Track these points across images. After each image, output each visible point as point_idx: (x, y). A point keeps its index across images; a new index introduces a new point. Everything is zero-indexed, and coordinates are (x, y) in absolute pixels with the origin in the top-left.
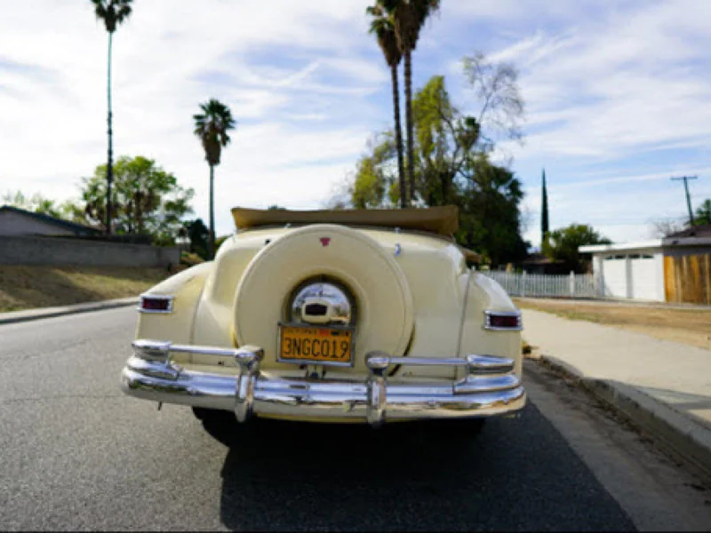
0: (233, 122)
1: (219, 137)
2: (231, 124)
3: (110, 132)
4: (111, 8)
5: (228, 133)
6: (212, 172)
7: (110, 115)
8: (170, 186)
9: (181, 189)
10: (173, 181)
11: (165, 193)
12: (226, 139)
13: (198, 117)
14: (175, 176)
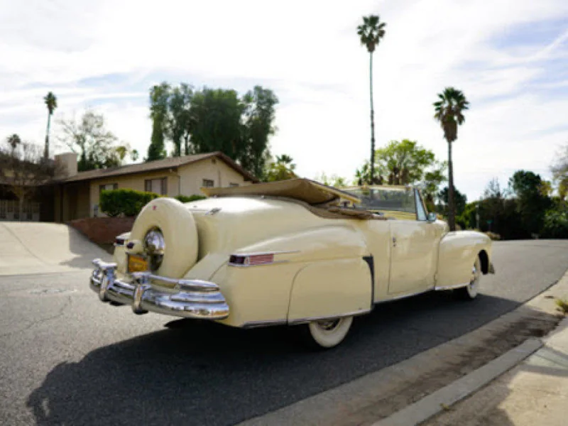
0: (467, 103)
1: (456, 118)
2: (465, 105)
3: (373, 125)
4: (371, 35)
5: (463, 112)
6: (450, 147)
7: (372, 112)
8: (429, 160)
9: (437, 162)
10: (431, 156)
11: (426, 166)
12: (461, 119)
13: (437, 104)
14: (433, 152)
